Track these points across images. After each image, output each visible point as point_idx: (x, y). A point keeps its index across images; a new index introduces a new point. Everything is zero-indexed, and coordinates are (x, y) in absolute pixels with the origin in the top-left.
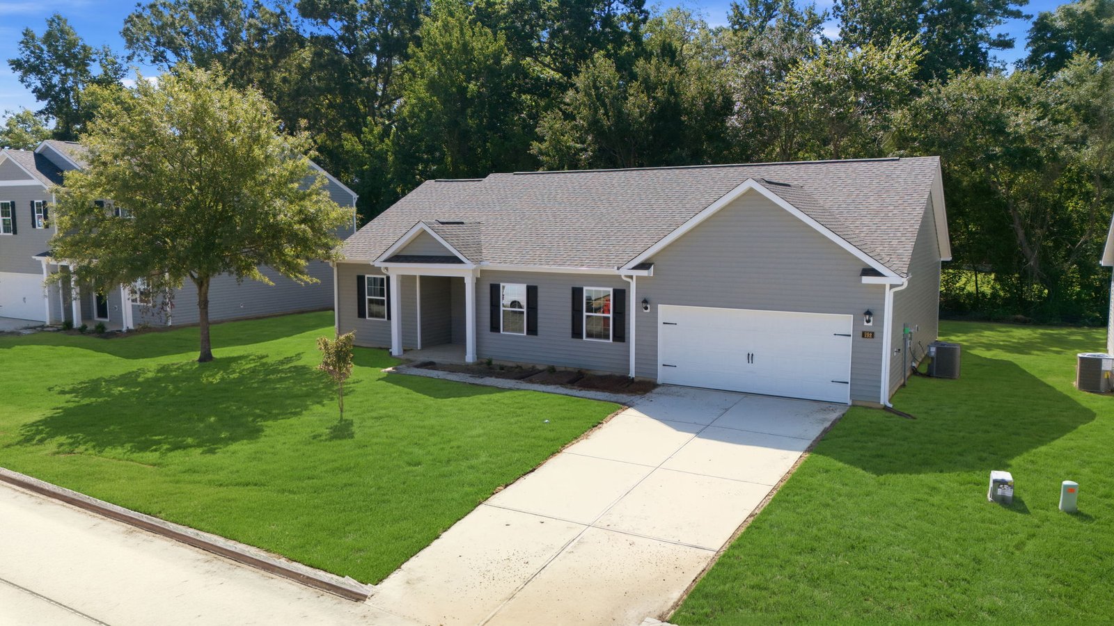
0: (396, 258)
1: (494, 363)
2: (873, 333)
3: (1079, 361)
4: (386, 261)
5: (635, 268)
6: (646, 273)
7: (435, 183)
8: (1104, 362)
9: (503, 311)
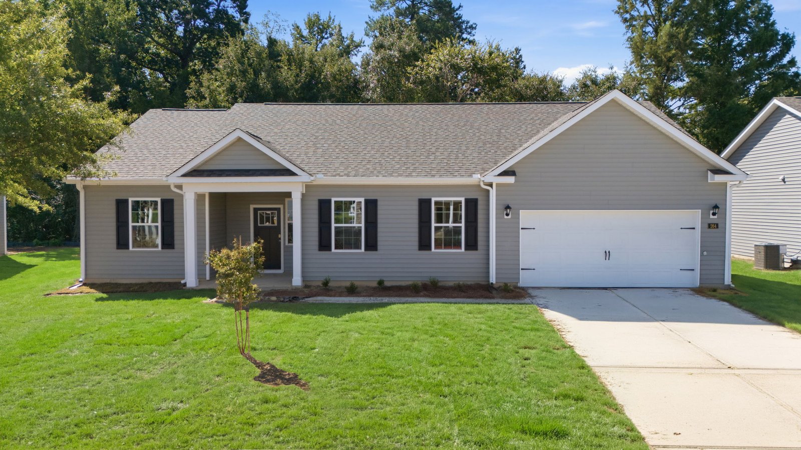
0: (196, 173)
1: (331, 284)
3: (763, 248)
4: (184, 175)
5: (500, 175)
6: (510, 180)
7: (163, 111)
8: (781, 247)
9: (336, 228)
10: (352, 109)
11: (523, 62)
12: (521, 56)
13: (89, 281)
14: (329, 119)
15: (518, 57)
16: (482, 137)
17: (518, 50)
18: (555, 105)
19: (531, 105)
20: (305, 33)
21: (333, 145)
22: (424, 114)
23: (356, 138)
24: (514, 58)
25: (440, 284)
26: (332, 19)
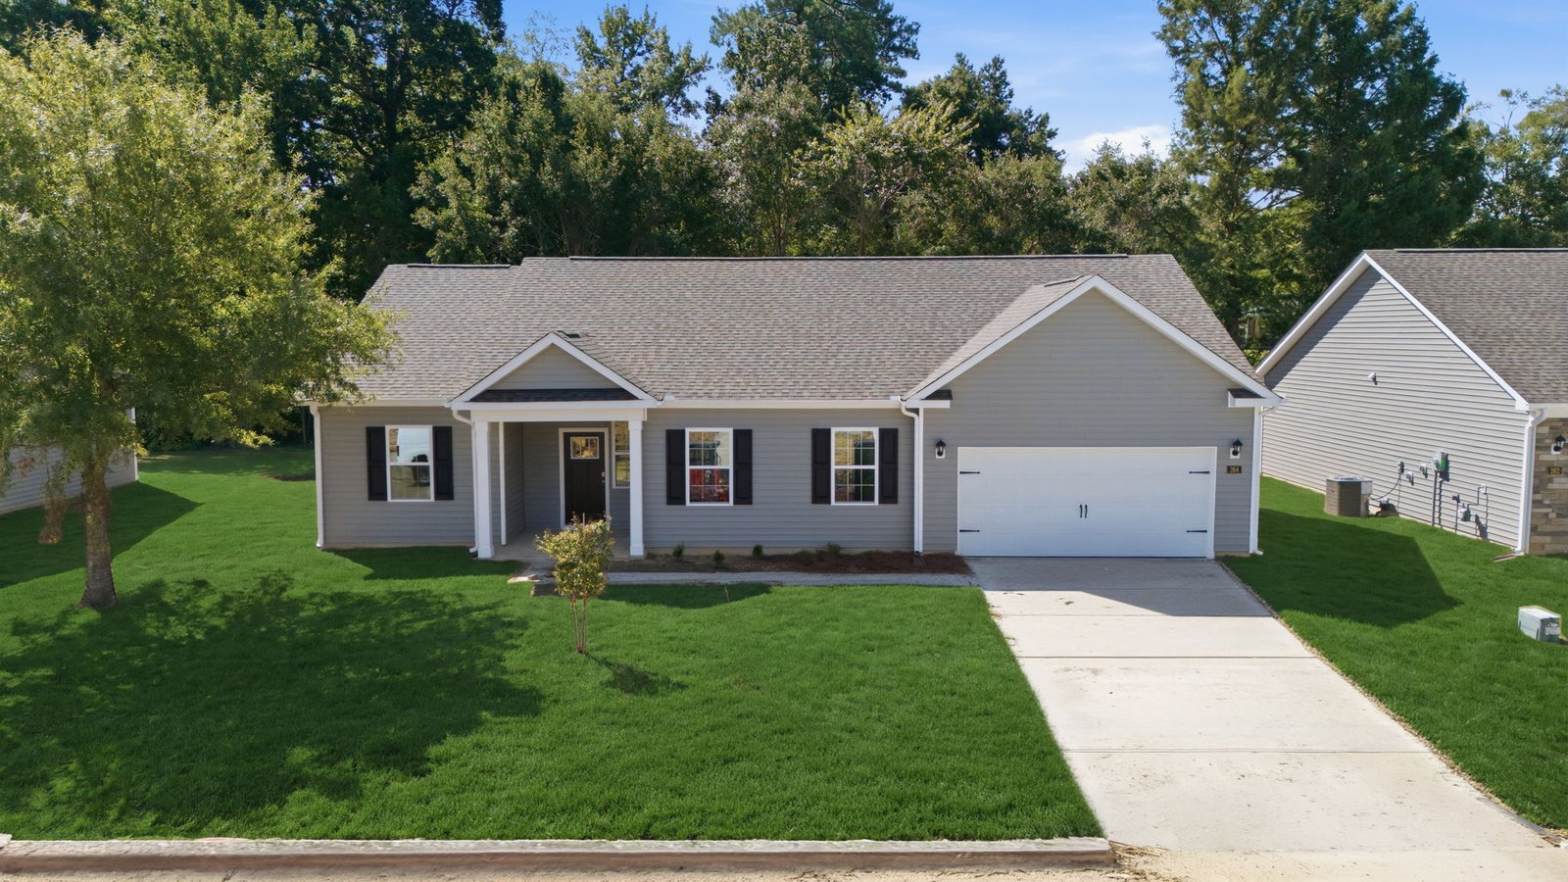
0: (490, 395)
1: (686, 552)
2: (1240, 468)
3: (1337, 486)
4: (475, 399)
5: (931, 397)
6: (945, 404)
7: (409, 269)
8: (1363, 485)
9: (691, 470)
10: (708, 269)
11: (1007, 84)
12: (1004, 74)
13: (330, 546)
14: (674, 289)
15: (998, 74)
16: (908, 325)
17: (997, 63)
18: (1023, 261)
19: (987, 262)
20: (601, 43)
21: (684, 341)
22: (820, 279)
23: (717, 326)
24: (992, 78)
25: (842, 552)
26: (652, 18)
